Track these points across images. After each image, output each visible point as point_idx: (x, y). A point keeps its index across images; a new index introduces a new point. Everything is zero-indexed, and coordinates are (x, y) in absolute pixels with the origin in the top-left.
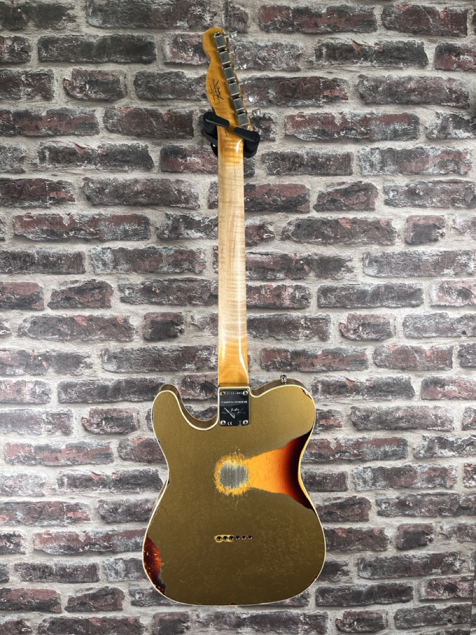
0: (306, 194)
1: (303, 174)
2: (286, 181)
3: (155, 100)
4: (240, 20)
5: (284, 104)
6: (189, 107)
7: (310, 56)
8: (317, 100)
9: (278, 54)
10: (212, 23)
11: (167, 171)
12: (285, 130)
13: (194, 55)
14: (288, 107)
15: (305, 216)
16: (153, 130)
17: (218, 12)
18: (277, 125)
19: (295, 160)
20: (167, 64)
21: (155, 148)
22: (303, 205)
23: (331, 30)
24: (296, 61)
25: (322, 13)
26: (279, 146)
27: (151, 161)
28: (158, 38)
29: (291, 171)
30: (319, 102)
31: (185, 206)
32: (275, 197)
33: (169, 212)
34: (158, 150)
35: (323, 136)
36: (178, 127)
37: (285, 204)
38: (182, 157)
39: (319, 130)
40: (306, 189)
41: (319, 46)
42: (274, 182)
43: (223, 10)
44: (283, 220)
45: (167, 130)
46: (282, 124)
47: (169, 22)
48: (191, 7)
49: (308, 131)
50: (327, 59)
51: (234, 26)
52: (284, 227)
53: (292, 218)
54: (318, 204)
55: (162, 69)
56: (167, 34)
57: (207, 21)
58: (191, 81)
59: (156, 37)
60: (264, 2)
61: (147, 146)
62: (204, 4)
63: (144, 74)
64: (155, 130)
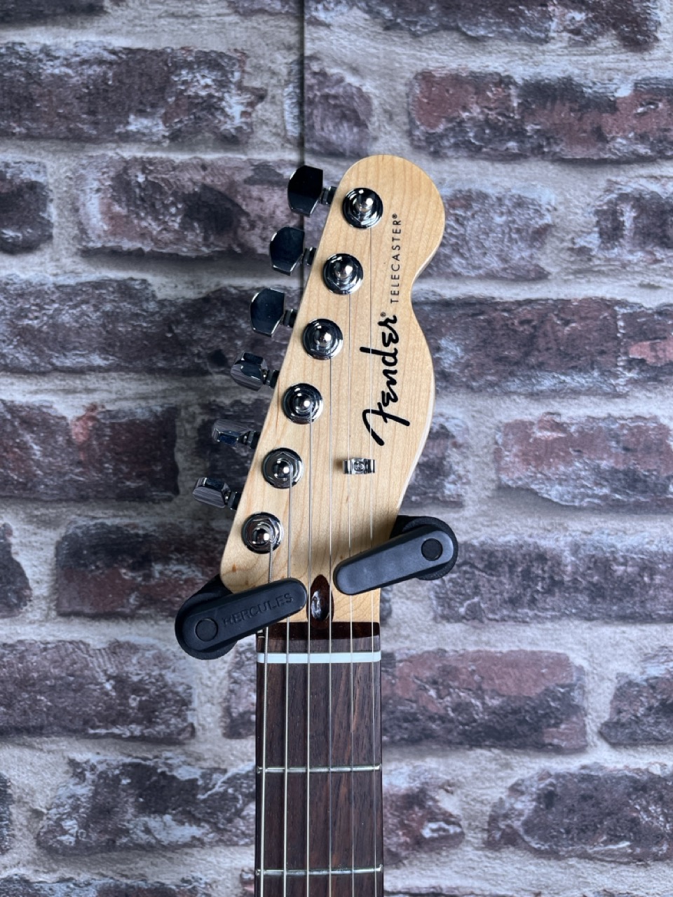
0: (571, 687)
1: (564, 615)
2: (502, 641)
3: (43, 374)
4: (344, 117)
5: (492, 385)
6: (165, 394)
7: (581, 234)
8: (608, 373)
9: (472, 226)
10: (250, 125)
11: (78, 614)
12: (498, 470)
13: (183, 226)
14: (508, 394)
15: (570, 765)
16: (30, 476)
17: (270, 89)
18: (468, 453)
19: (534, 569)
20: (88, 254)
21: (35, 534)
22: (563, 726)
23: (650, 153)
24: (531, 246)
25: (618, 98)
26: (476, 523)
27: (19, 579)
28: (61, 171)
29: (519, 607)
30: (613, 382)
31: (141, 731)
32: (462, 694)
33: (79, 757)
34: (48, 539)
35: (631, 493)
36: (123, 462)
37: (498, 722)
38: (133, 563)
39: (617, 471)
40: (574, 669)
41: (610, 202)
42: (460, 644)
43: (287, 83)
44: (493, 776)
45: (81, 474)
46: (485, 450)
47: (100, 117)
48: (178, 72)
49: (576, 475)
50: (637, 242)
51: (323, 134)
52: (496, 800)
53: (526, 772)
54: (615, 720)
55: (72, 272)
56: (92, 157)
57: (232, 118)
58: (173, 309)
59: (55, 166)
60: (426, 59)
61: (7, 531)
62: (224, 62)
63: (8, 287)
64: (39, 472)
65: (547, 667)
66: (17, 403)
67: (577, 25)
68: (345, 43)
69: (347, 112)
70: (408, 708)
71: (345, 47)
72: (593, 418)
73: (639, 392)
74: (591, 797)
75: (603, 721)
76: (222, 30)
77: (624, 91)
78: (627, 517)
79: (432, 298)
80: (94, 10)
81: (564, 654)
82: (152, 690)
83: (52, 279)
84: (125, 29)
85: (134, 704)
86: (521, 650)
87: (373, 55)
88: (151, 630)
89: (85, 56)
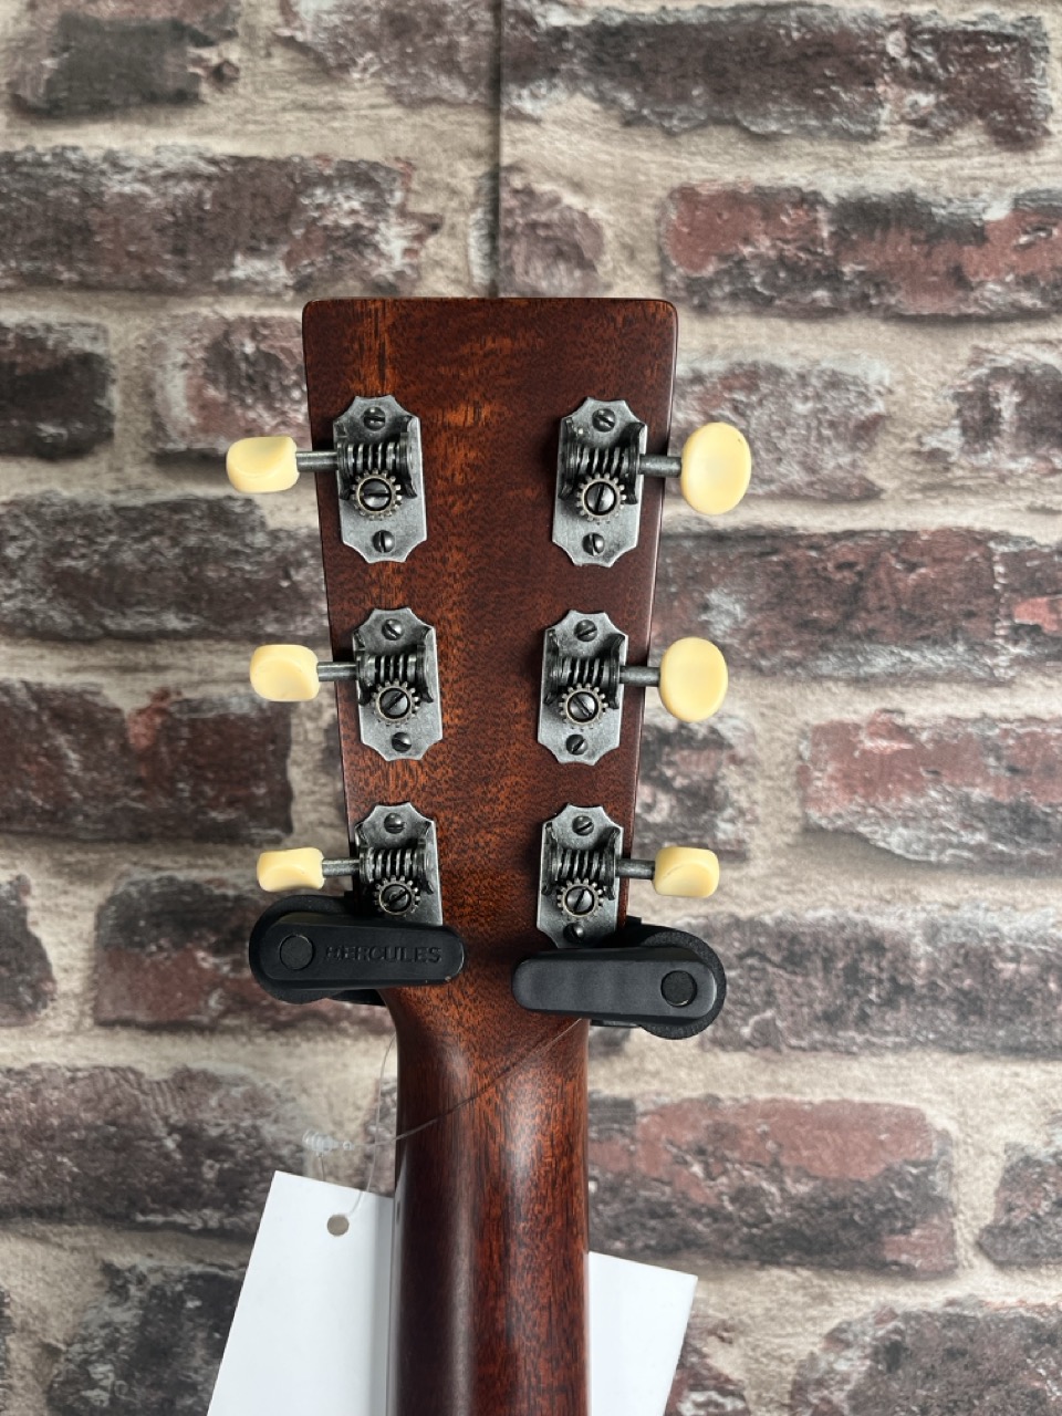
0: (929, 1166)
1: (914, 1042)
2: (812, 1084)
3: (89, 642)
4: (560, 254)
5: (792, 664)
7: (932, 429)
8: (980, 647)
9: (760, 417)
10: (416, 268)
11: (126, 1023)
12: (804, 801)
14: (818, 678)
15: (927, 1298)
16: (62, 800)
17: (448, 215)
18: (756, 773)
19: (863, 965)
20: (167, 461)
21: (66, 893)
22: (916, 1233)
23: (1039, 304)
24: (853, 448)
25: (988, 223)
26: (768, 887)
27: (37, 964)
28: (132, 337)
29: (838, 1029)
30: (989, 661)
31: (221, 1222)
32: (746, 1173)
33: (121, 1260)
34: (86, 903)
35: (1022, 841)
36: (207, 780)
37: (807, 1222)
38: (217, 943)
39: (999, 806)
40: (934, 1136)
41: (977, 381)
42: (741, 1086)
43: (474, 206)
44: (799, 1315)
45: (142, 799)
46: (783, 769)
47: (191, 258)
48: (309, 191)
49: (931, 810)
50: (1023, 441)
51: (527, 280)
52: (804, 1357)
53: (853, 1309)
54: (1003, 1222)
55: (141, 487)
56: (176, 317)
57: (389, 259)
58: (292, 544)
59: (121, 329)
60: (687, 169)
61: (20, 887)
62: (379, 176)
63: (43, 510)
64: (76, 795)
65: (888, 1130)
66: (47, 687)
67: (922, 113)
68: (563, 147)
69: (565, 248)
70: (656, 1194)
71: (562, 153)
72: (958, 720)
73: (1032, 678)
74: (963, 1353)
75: (983, 1225)
76: (377, 129)
77: (998, 212)
78: (1019, 882)
79: (696, 528)
80: (184, 98)
81: (917, 1110)
82: (240, 1152)
83: (109, 498)
84: (232, 126)
85: (210, 1175)
86: (844, 1101)
87: (605, 164)
88: (242, 1053)
89: (170, 167)
